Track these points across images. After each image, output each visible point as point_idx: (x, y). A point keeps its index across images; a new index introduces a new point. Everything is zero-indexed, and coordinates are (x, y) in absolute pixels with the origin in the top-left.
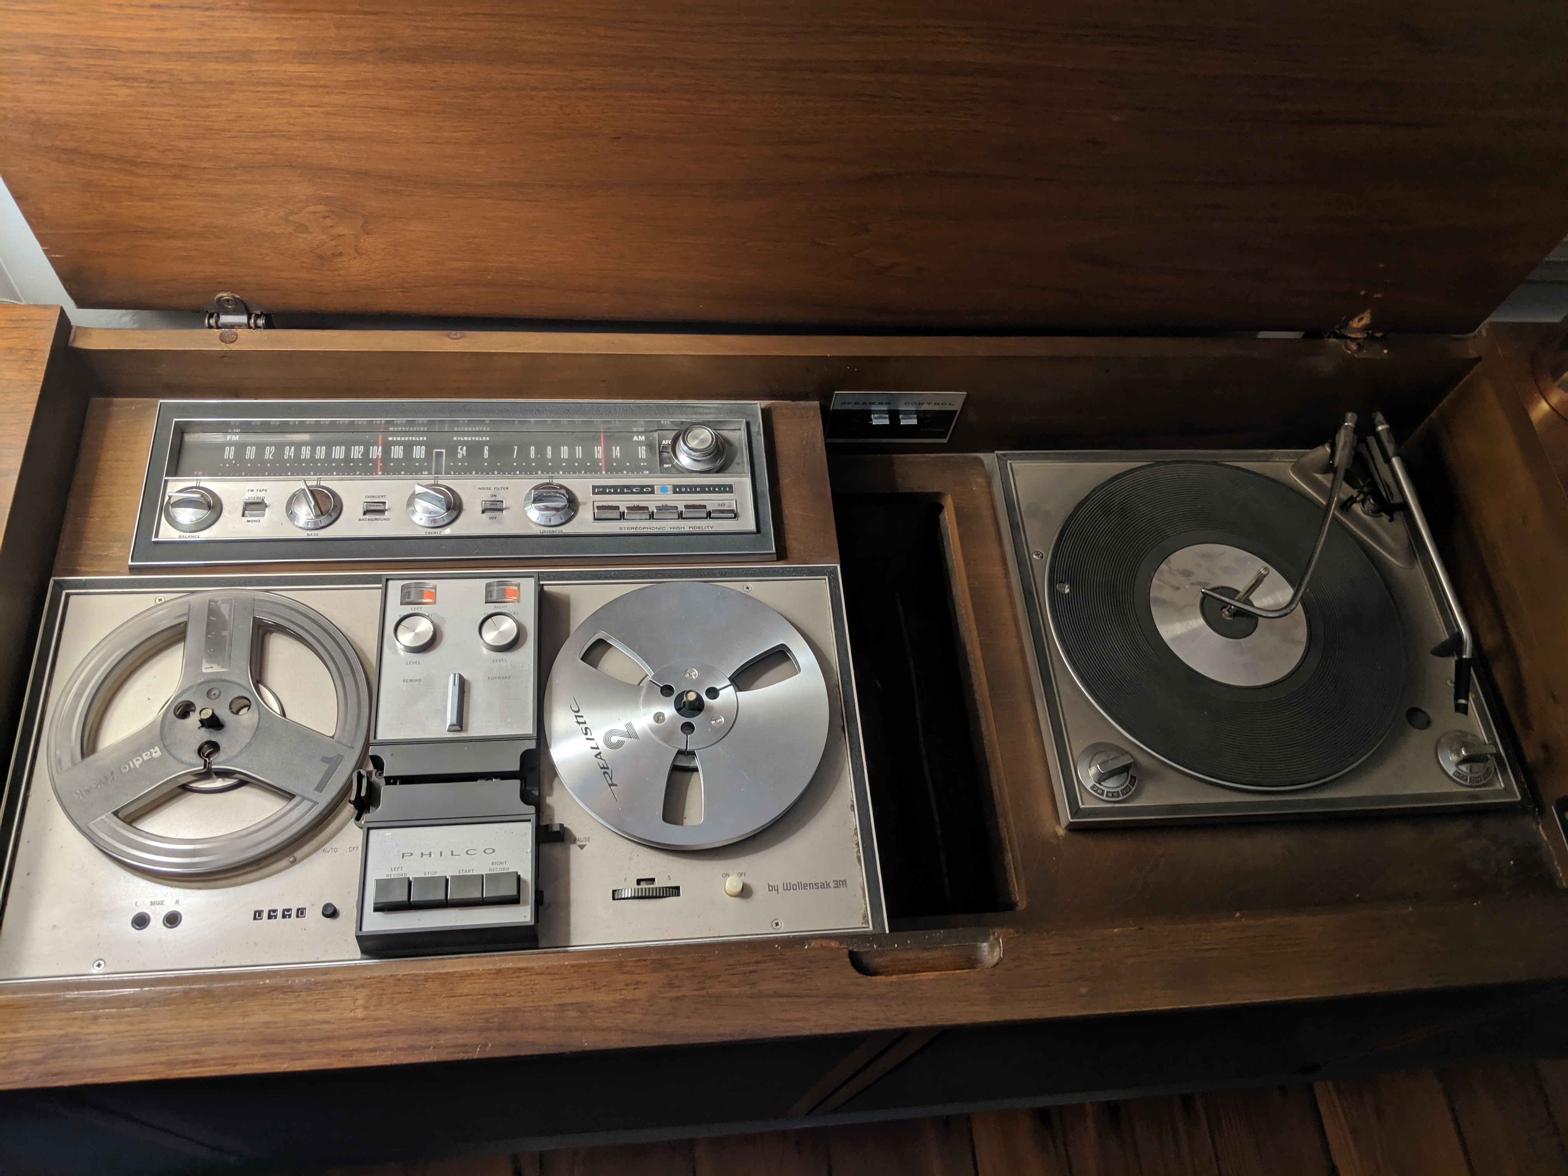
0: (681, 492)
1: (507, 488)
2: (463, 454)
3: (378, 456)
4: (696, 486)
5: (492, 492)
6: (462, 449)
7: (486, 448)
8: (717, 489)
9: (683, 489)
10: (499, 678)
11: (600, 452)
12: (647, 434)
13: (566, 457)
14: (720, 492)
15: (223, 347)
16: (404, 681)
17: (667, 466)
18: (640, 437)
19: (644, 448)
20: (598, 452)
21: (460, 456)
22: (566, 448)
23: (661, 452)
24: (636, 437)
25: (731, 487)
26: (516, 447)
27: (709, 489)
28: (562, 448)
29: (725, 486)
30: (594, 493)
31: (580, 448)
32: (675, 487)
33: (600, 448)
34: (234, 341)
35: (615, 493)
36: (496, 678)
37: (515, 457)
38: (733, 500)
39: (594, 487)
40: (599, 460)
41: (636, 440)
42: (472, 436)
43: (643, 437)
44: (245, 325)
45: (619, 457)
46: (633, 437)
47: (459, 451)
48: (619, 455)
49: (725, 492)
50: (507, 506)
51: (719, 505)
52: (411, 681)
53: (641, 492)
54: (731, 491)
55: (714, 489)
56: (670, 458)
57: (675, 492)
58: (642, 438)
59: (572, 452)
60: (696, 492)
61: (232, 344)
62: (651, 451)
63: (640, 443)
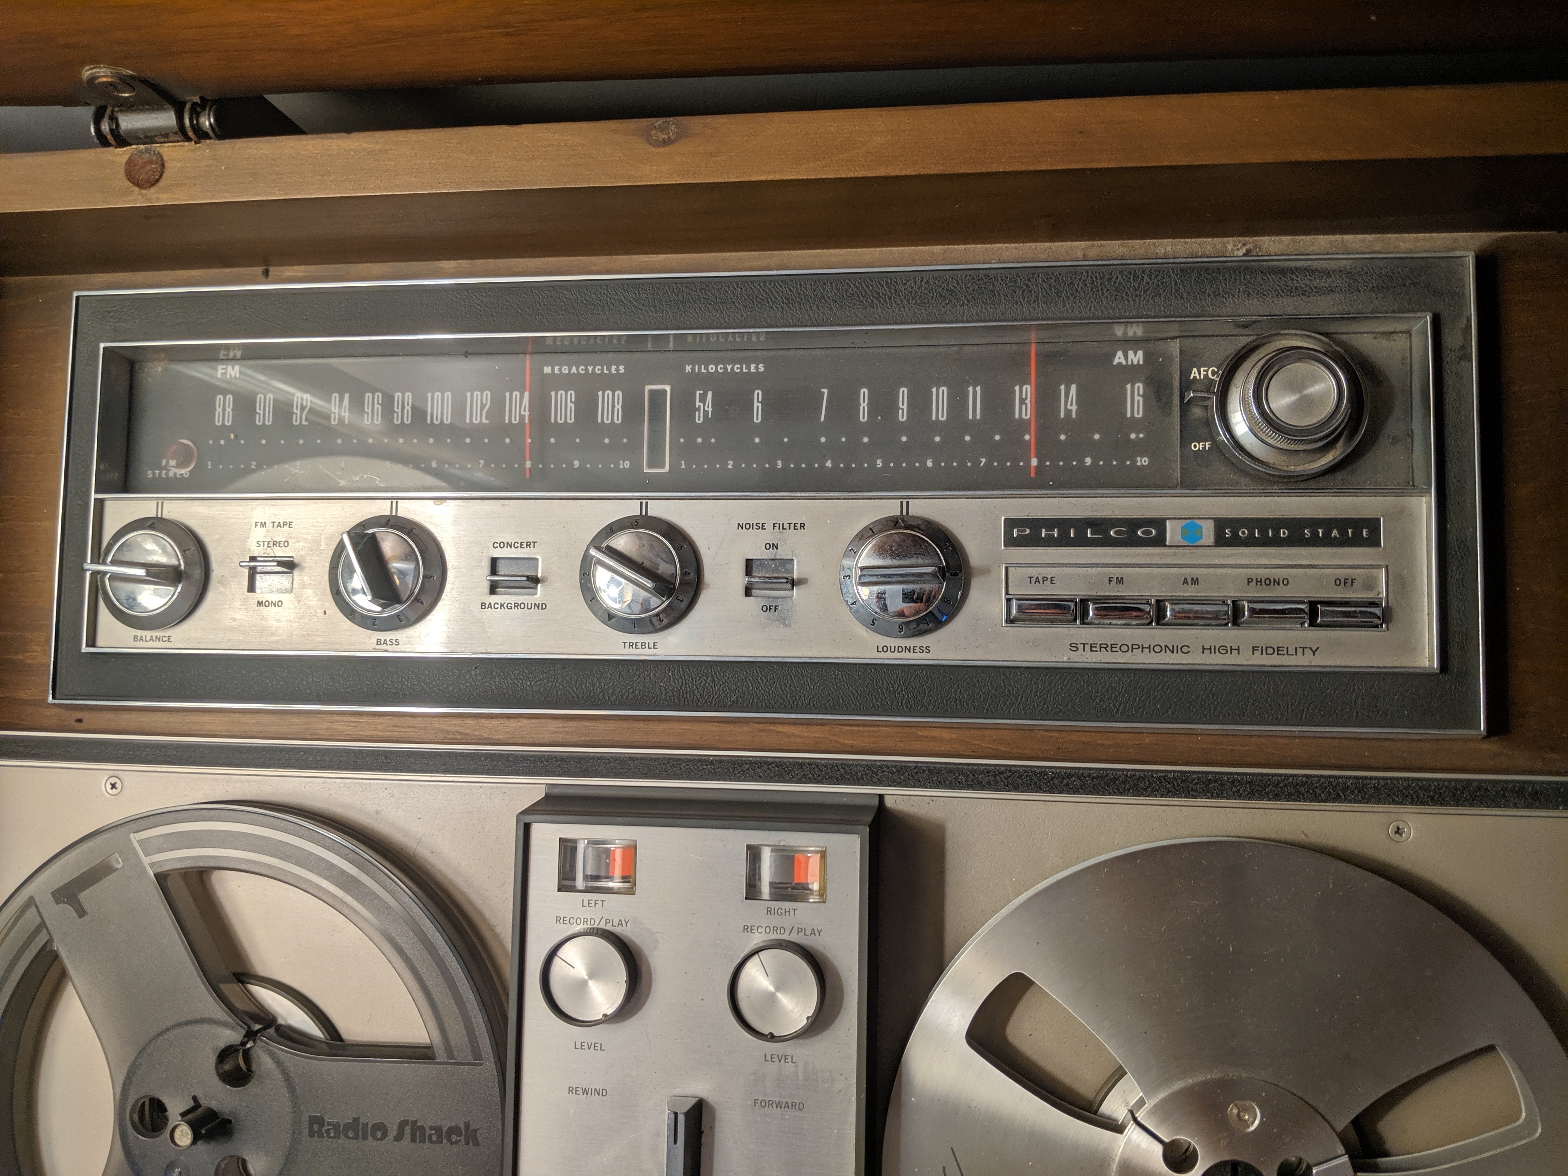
0: (1235, 542)
1: (802, 526)
2: (706, 413)
3: (522, 417)
4: (1277, 523)
5: (768, 535)
6: (703, 399)
7: (758, 394)
8: (1335, 533)
9: (1243, 533)
10: (779, 1105)
11: (1028, 401)
12: (1150, 346)
13: (943, 418)
14: (1344, 542)
15: (138, 199)
16: (570, 1090)
17: (1200, 446)
18: (1131, 353)
19: (1140, 386)
20: (1022, 401)
21: (699, 419)
22: (944, 389)
23: (1185, 406)
24: (1120, 354)
25: (1373, 524)
26: (825, 391)
27: (1315, 534)
28: (934, 390)
29: (1358, 523)
30: (1010, 542)
31: (978, 389)
32: (1221, 524)
33: (1027, 388)
34: (157, 181)
35: (1064, 541)
36: (770, 1103)
37: (822, 419)
38: (1379, 567)
39: (1011, 524)
40: (1024, 425)
41: (1120, 364)
42: (724, 362)
43: (1140, 353)
44: (176, 133)
45: (1074, 416)
46: (1114, 355)
47: (698, 404)
48: (1074, 408)
49: (1357, 541)
50: (802, 576)
51: (1337, 582)
52: (585, 1091)
53: (1131, 541)
54: (1374, 541)
55: (1327, 533)
56: (1208, 423)
57: (1221, 541)
58: (1136, 357)
59: (958, 403)
60: (1277, 542)
61: (152, 190)
62: (1159, 399)
63: (1130, 373)
